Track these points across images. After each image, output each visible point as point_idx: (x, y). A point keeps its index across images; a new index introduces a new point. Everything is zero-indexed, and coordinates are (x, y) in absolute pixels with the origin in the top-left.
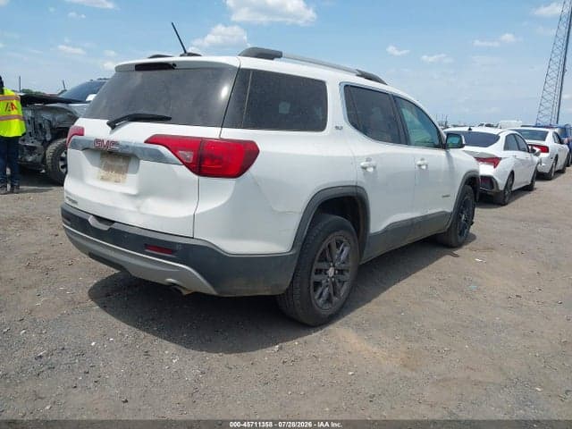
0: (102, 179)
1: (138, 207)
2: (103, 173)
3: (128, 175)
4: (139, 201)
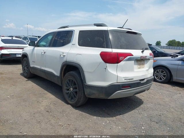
0: (139, 68)
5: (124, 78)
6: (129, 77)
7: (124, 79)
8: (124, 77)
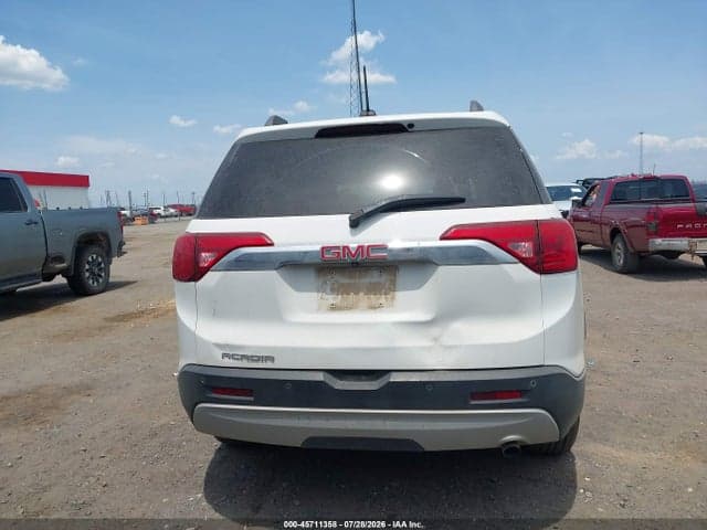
0: (333, 308)
1: (436, 339)
2: (331, 299)
3: (397, 293)
4: (435, 331)
5: (219, 346)
6: (249, 347)
7: (219, 353)
8: (220, 341)
